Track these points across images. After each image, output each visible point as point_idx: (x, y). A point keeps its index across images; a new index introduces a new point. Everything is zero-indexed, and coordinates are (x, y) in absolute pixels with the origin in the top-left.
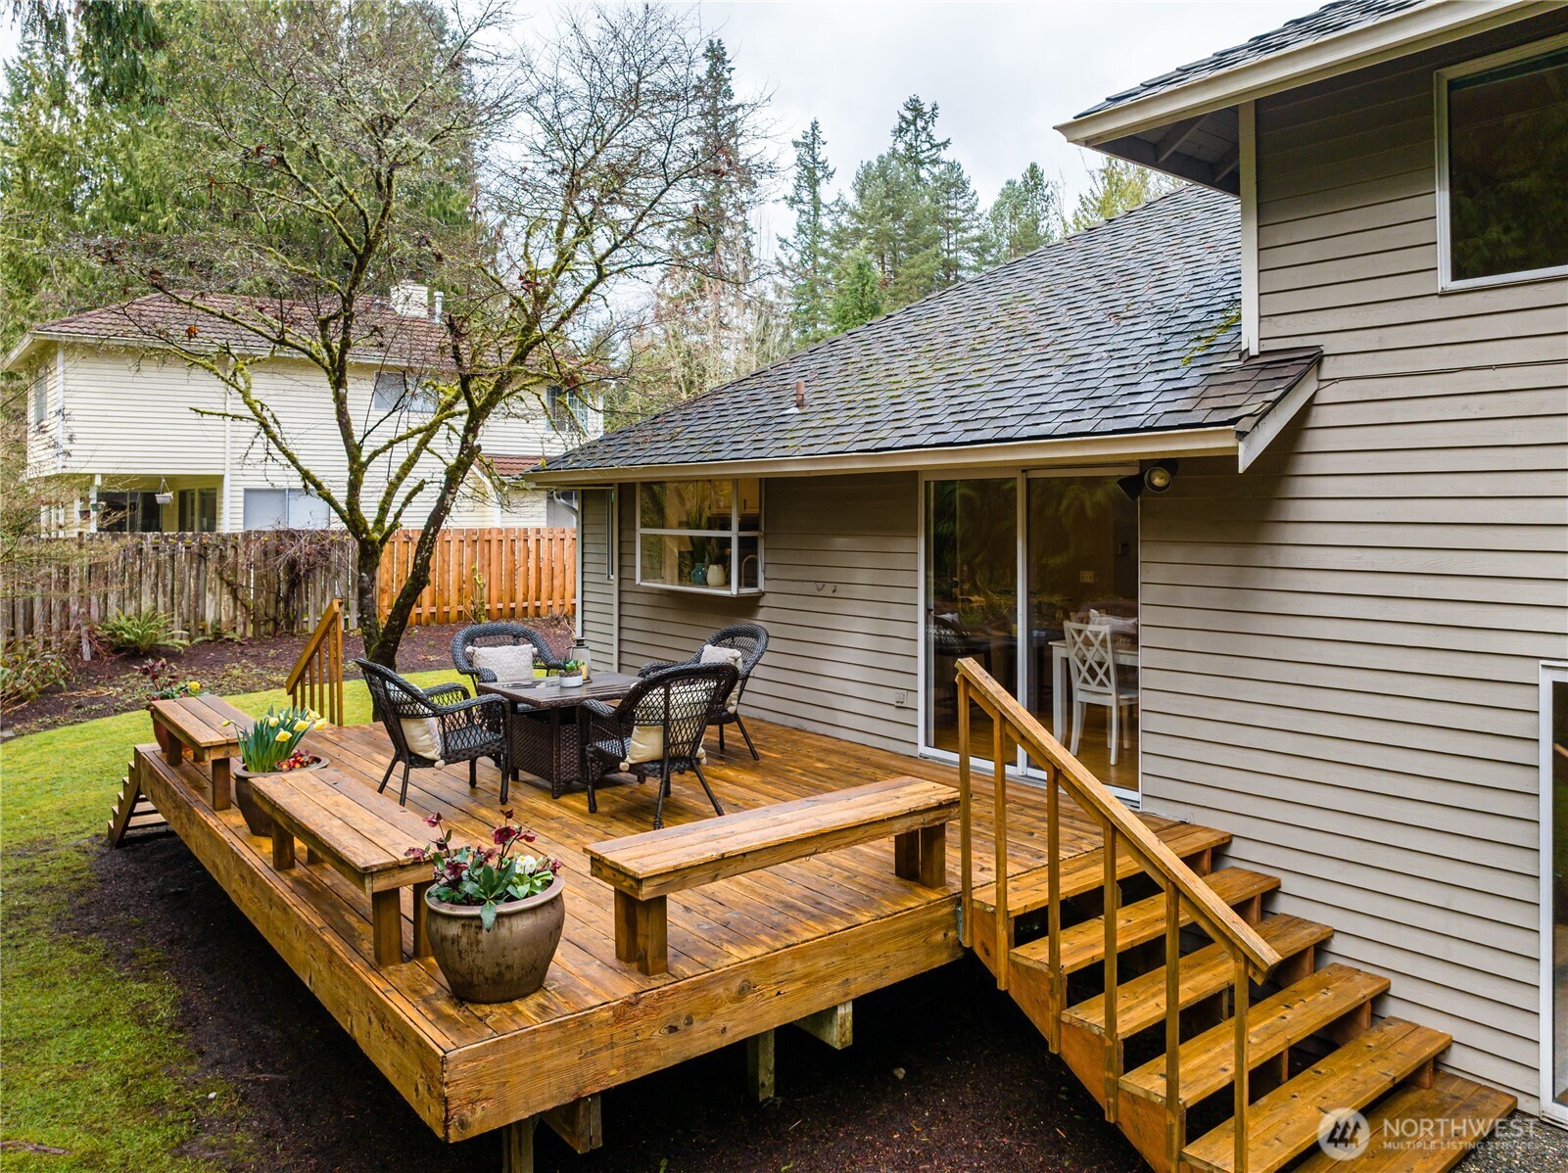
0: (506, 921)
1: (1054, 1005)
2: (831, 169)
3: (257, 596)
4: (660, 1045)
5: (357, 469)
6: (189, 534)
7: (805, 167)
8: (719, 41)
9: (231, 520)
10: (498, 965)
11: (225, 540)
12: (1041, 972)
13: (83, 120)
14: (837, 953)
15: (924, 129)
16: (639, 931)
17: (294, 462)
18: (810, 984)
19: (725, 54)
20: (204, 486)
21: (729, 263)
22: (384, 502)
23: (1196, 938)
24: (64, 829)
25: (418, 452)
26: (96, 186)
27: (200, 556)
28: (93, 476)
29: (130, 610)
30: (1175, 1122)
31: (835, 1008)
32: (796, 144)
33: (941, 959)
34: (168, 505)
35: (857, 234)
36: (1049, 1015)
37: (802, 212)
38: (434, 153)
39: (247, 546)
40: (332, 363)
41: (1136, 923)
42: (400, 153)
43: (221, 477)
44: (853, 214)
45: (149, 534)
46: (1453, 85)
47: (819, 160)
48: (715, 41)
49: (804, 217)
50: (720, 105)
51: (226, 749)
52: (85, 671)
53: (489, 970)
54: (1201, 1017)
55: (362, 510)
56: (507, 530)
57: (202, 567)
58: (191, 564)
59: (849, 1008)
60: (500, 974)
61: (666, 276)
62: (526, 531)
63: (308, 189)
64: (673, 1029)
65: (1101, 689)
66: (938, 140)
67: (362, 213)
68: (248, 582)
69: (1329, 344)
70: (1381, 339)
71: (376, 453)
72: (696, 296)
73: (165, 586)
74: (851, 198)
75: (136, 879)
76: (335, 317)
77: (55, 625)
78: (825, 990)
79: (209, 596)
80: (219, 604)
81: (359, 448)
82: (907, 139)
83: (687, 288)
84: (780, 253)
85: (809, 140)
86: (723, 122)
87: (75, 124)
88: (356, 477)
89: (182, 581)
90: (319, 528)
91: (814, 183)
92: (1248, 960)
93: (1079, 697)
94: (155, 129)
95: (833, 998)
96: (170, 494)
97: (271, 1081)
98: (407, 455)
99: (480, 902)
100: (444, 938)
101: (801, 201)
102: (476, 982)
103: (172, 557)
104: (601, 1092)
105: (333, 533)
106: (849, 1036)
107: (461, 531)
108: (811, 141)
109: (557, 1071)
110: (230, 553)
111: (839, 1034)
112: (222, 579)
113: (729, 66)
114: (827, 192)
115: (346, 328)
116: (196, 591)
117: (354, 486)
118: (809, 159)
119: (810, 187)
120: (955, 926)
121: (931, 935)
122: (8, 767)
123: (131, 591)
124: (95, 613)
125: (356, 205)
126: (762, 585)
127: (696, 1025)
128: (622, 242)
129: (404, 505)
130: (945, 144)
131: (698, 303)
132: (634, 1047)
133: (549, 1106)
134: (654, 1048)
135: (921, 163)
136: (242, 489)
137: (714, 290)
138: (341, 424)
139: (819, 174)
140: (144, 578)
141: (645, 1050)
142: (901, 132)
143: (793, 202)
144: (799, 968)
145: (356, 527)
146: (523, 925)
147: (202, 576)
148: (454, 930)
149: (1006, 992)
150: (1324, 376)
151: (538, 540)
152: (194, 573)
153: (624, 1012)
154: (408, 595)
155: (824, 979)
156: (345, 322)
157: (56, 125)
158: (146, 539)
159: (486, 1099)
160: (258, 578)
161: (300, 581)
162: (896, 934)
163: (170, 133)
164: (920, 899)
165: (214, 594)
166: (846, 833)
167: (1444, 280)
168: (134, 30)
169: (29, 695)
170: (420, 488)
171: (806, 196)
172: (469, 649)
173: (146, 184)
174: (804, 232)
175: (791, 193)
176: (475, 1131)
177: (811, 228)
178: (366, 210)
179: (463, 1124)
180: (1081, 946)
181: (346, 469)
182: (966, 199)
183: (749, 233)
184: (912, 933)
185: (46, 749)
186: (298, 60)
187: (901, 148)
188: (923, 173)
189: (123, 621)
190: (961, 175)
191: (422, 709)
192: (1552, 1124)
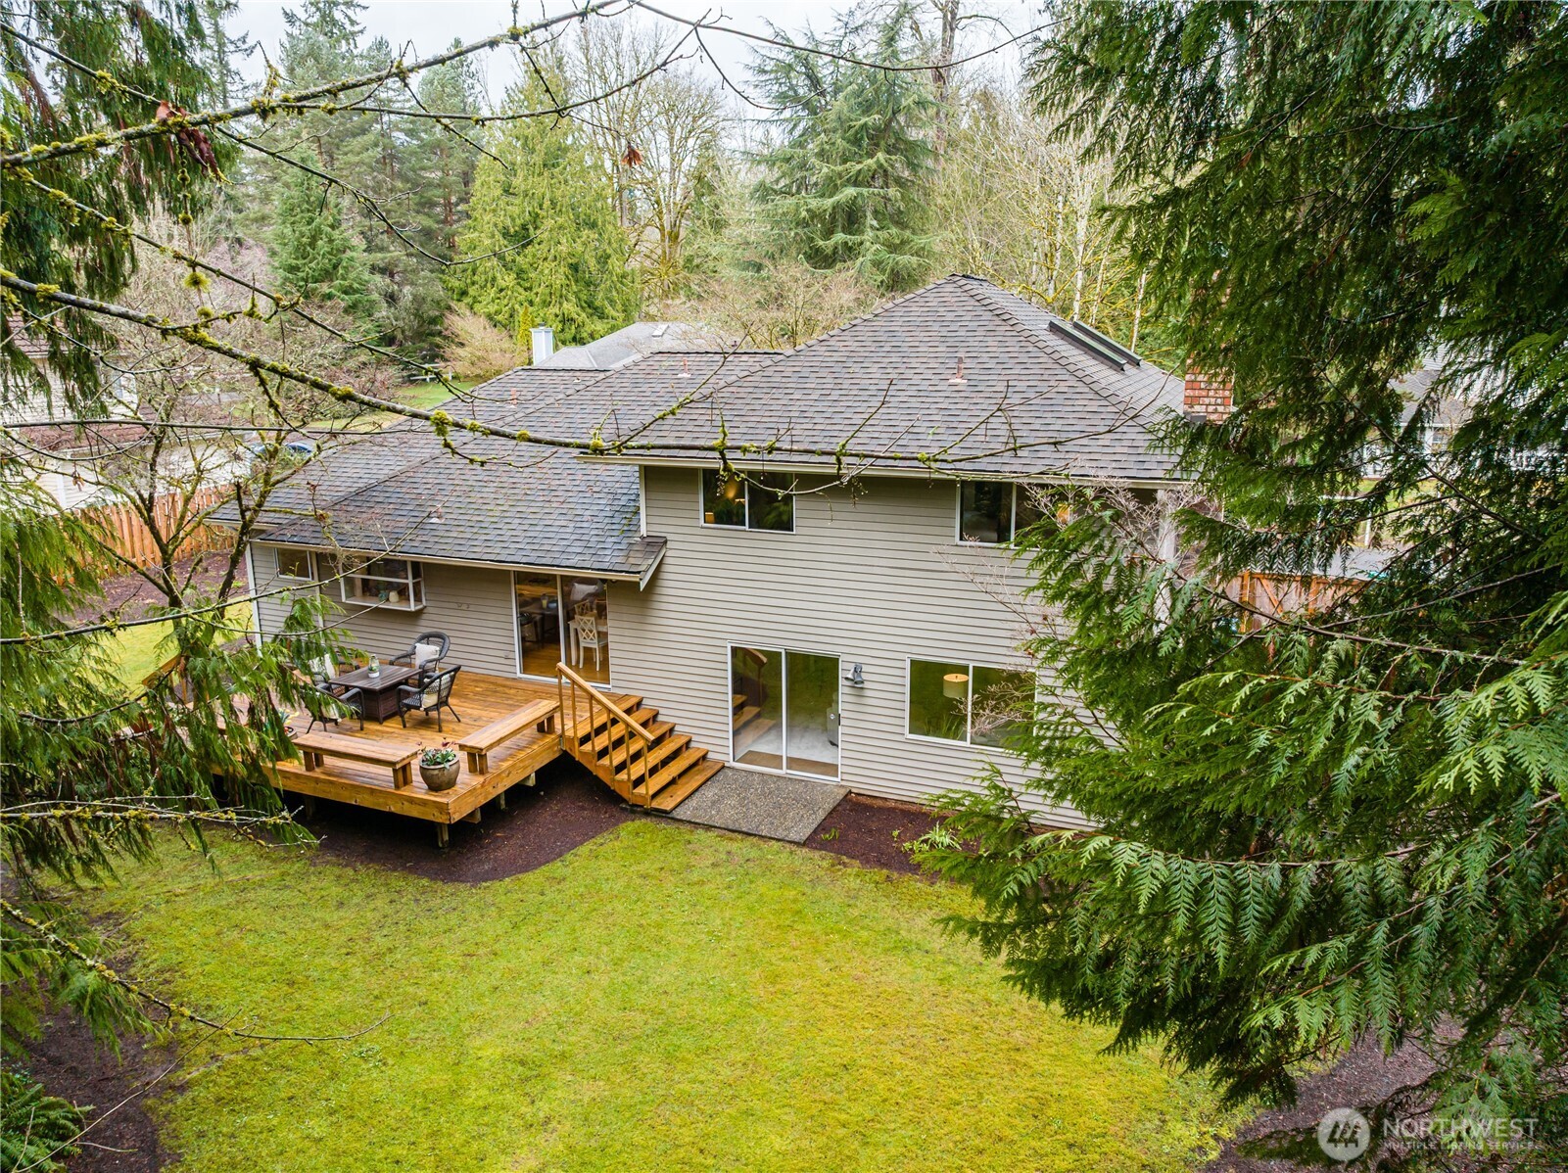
0: (451, 767)
1: (594, 761)
4: (492, 792)
5: (168, 558)
12: (589, 752)
14: (528, 759)
16: (478, 763)
18: (522, 770)
23: (632, 735)
30: (630, 785)
31: (530, 775)
33: (557, 755)
36: (593, 764)
41: (617, 732)
53: (447, 781)
54: (636, 756)
59: (534, 774)
64: (494, 787)
69: (669, 537)
70: (684, 538)
92: (647, 740)
93: (582, 645)
95: (529, 772)
100: (432, 775)
104: (480, 807)
106: (534, 782)
109: (471, 802)
120: (561, 744)
121: (553, 748)
126: (425, 603)
127: (499, 784)
132: (486, 793)
133: (470, 812)
138: (154, 533)
141: (489, 793)
144: (519, 766)
146: (454, 767)
149: (578, 760)
150: (668, 548)
153: (483, 785)
155: (526, 768)
159: (457, 812)
162: (544, 750)
164: (549, 739)
167: (702, 523)
179: (454, 819)
180: (601, 742)
184: (548, 749)
192: (733, 769)
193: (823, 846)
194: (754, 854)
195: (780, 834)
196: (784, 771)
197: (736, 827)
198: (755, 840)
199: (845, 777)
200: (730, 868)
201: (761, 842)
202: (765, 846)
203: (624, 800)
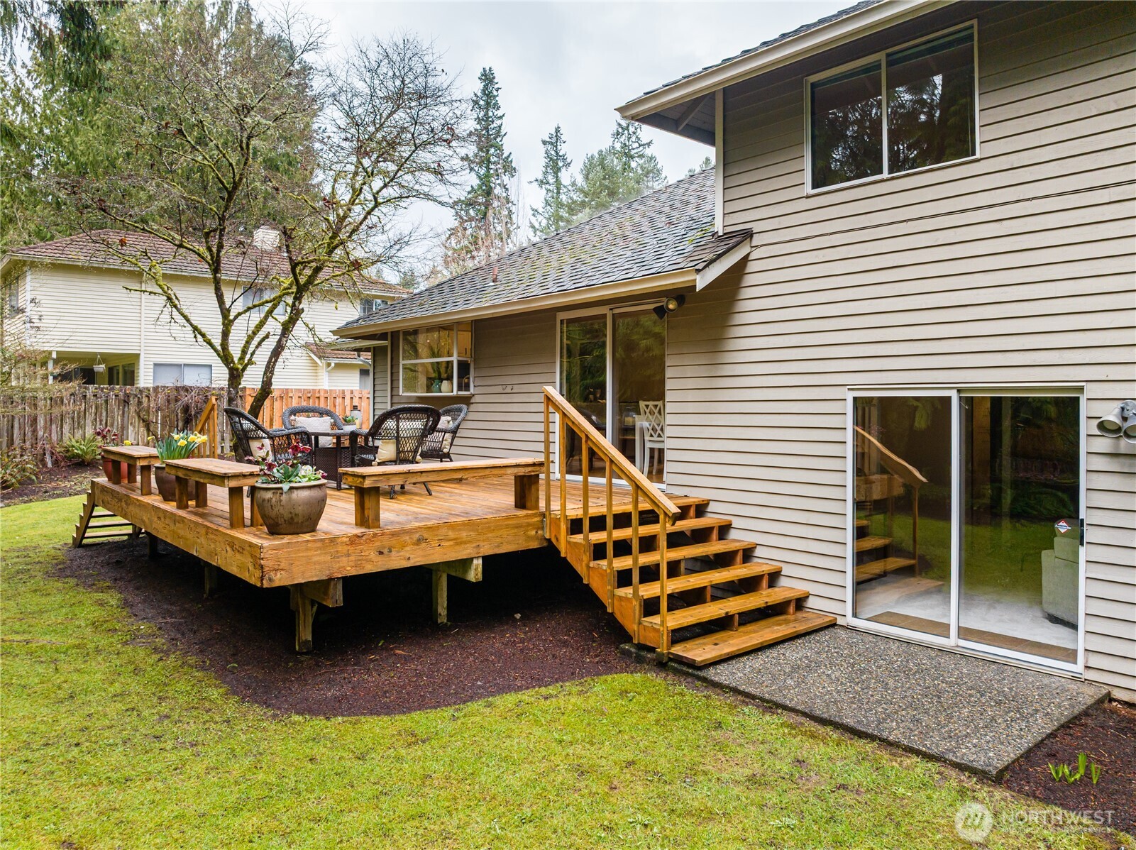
0: (295, 491)
1: (585, 558)
2: (569, 161)
3: (162, 430)
4: (374, 559)
5: (227, 324)
6: (118, 387)
7: (551, 159)
8: (490, 68)
9: (145, 379)
10: (291, 513)
11: (141, 391)
12: (581, 544)
13: (39, 115)
14: (472, 531)
15: (634, 133)
16: (366, 507)
17: (188, 320)
18: (457, 544)
19: (494, 78)
20: (126, 362)
21: (496, 225)
22: (244, 347)
24: (44, 542)
25: (266, 318)
26: (47, 162)
27: (125, 401)
28: (50, 353)
29: (78, 434)
30: (637, 604)
31: (471, 559)
32: (544, 143)
33: (534, 545)
34: (102, 373)
35: (583, 204)
36: (584, 564)
37: (548, 190)
38: (275, 128)
39: (156, 396)
40: (212, 259)
42: (254, 128)
43: (138, 355)
44: (581, 190)
45: (91, 386)
46: (813, 85)
47: (561, 154)
48: (487, 69)
49: (550, 194)
50: (490, 114)
51: (149, 460)
52: (50, 472)
53: (287, 516)
55: (230, 348)
56: (331, 390)
57: (126, 409)
58: (119, 406)
59: (480, 561)
60: (292, 518)
61: (451, 234)
62: (343, 391)
63: (197, 150)
64: (381, 553)
65: (660, 439)
66: (644, 141)
67: (231, 165)
68: (157, 419)
69: (756, 227)
70: (780, 223)
71: (239, 314)
72: (472, 248)
73: (101, 421)
74: (580, 181)
75: (92, 557)
76: (215, 230)
77: (28, 444)
78: (467, 548)
79: (131, 428)
80: (137, 433)
81: (229, 311)
82: (622, 140)
83: (466, 243)
84: (533, 220)
85: (554, 140)
86: (492, 126)
87: (32, 119)
88: (227, 328)
89: (113, 418)
90: (204, 385)
91: (557, 170)
93: (648, 445)
94: (90, 122)
95: (470, 554)
96: (103, 366)
97: (175, 622)
98: (259, 319)
99: (281, 482)
100: (264, 500)
101: (548, 183)
102: (280, 522)
103: (106, 401)
104: (342, 578)
105: (214, 389)
106: (480, 577)
107: (300, 390)
108: (554, 141)
109: (319, 563)
110: (145, 400)
111: (475, 573)
112: (139, 416)
113: (496, 86)
114: (565, 176)
115: (221, 236)
116: (122, 425)
117: (225, 334)
118: (553, 153)
119: (554, 173)
120: (543, 528)
121: (528, 531)
122: (4, 519)
123: (79, 423)
124: (54, 437)
125: (227, 160)
126: (472, 390)
127: (393, 553)
128: (389, 183)
129: (257, 347)
130: (649, 144)
131: (475, 253)
132: (360, 558)
133: (315, 579)
134: (371, 561)
135: (632, 157)
136: (152, 363)
137: (486, 244)
138: (217, 296)
139: (561, 164)
140: (87, 415)
141: (366, 560)
142: (618, 135)
143: (542, 183)
144: (451, 534)
145: (227, 360)
146: (304, 494)
147: (126, 415)
148: (269, 495)
149: (565, 558)
150: (753, 245)
151: (352, 398)
152: (121, 413)
153: (354, 540)
154: (259, 400)
155: (465, 543)
156: (220, 233)
157: (19, 119)
158: (88, 389)
159: (282, 570)
160: (163, 417)
161: (191, 420)
162: (507, 526)
163: (100, 125)
164: (523, 512)
165: (134, 427)
166: (479, 471)
167: (808, 189)
168: (93, 49)
169: (13, 484)
170: (267, 337)
171: (551, 179)
172: (293, 417)
173: (83, 159)
174: (549, 205)
175: (540, 177)
176: (277, 584)
177: (554, 201)
178: (234, 164)
179: (270, 580)
181: (221, 324)
182: (660, 181)
183: (510, 204)
184: (517, 527)
185: (27, 511)
186: (192, 69)
187: (618, 146)
188: (633, 164)
189: (74, 443)
190: (656, 165)
191: (261, 434)
192: (852, 629)
193: (1051, 793)
194: (861, 775)
195: (935, 744)
196: (952, 641)
197: (831, 713)
198: (869, 747)
199: (1095, 661)
200: (793, 796)
201: (884, 756)
202: (893, 765)
203: (628, 639)
